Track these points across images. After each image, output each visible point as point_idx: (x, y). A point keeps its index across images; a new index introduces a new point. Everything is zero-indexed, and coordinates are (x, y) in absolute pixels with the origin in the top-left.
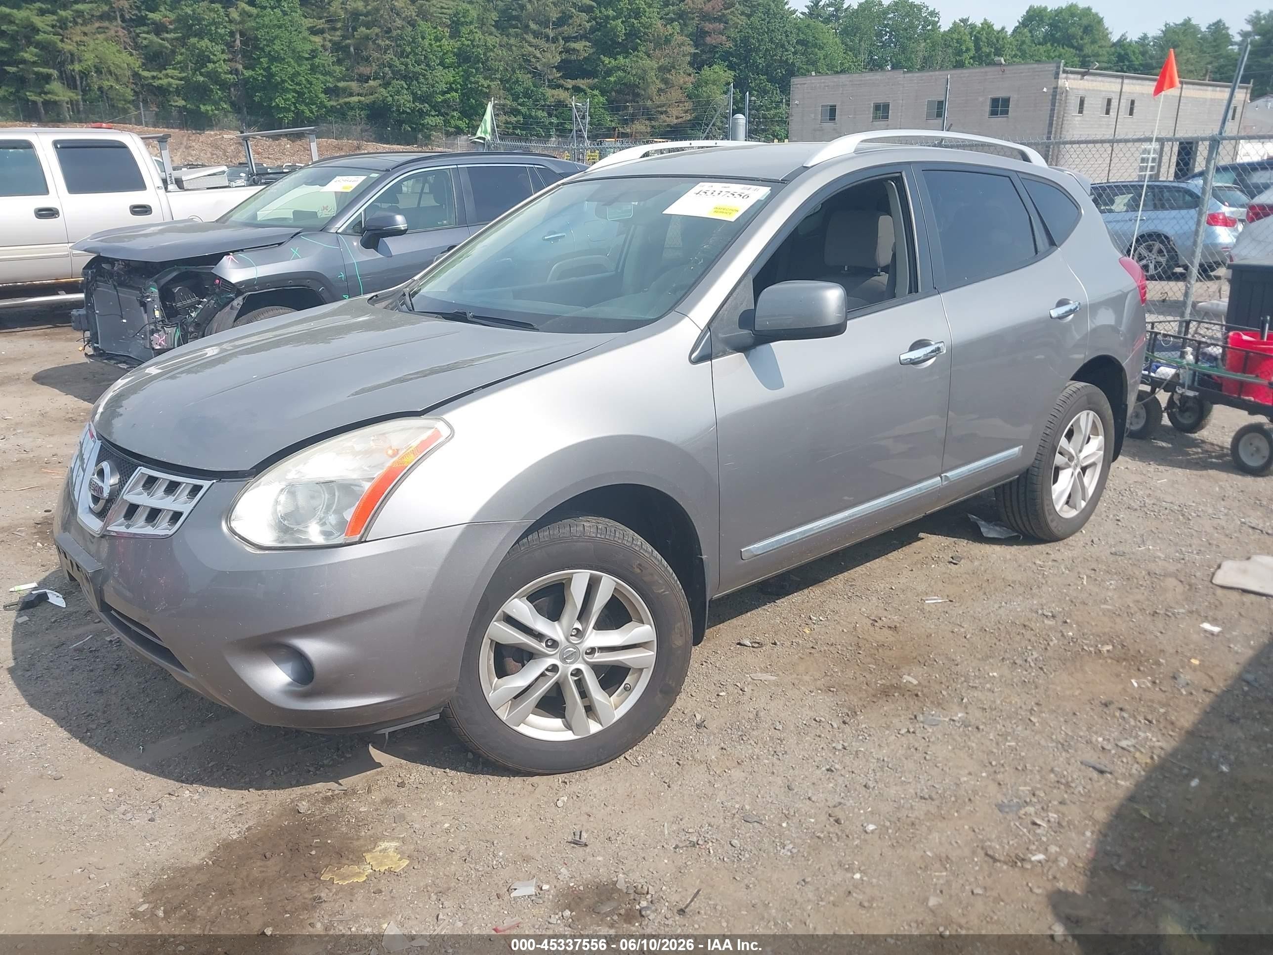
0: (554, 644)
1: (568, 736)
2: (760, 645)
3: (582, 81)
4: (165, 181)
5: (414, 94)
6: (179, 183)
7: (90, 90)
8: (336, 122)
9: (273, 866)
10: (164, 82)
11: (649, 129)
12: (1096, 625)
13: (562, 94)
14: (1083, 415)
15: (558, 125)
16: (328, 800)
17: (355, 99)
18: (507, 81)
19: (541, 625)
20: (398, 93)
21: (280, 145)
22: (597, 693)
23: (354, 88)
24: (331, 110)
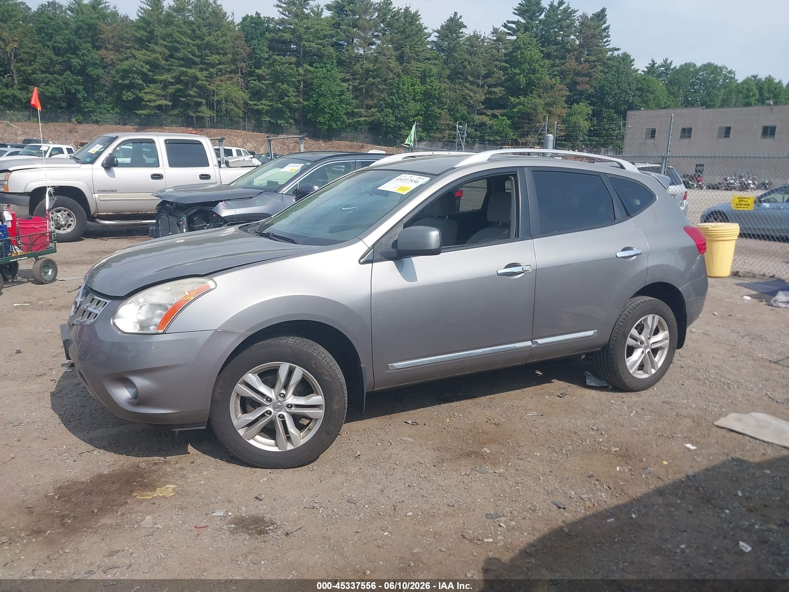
0: (269, 400)
1: (276, 449)
2: (417, 424)
3: (497, 111)
4: (219, 163)
5: (396, 117)
6: (227, 163)
7: (221, 111)
8: (351, 132)
9: (115, 487)
10: (260, 107)
11: (537, 141)
12: (620, 437)
13: (484, 119)
14: (650, 317)
15: (480, 137)
16: (156, 464)
17: (363, 119)
18: (453, 110)
19: (263, 389)
20: (387, 116)
21: (318, 144)
22: (292, 429)
23: (363, 112)
24: (350, 125)
